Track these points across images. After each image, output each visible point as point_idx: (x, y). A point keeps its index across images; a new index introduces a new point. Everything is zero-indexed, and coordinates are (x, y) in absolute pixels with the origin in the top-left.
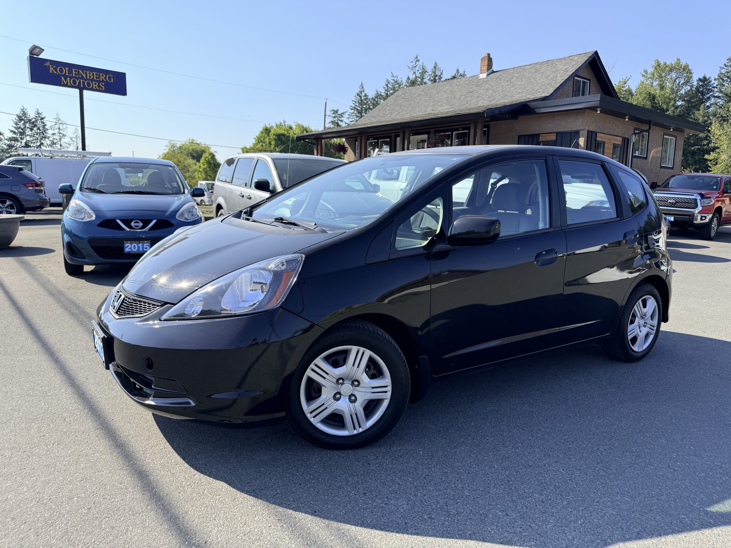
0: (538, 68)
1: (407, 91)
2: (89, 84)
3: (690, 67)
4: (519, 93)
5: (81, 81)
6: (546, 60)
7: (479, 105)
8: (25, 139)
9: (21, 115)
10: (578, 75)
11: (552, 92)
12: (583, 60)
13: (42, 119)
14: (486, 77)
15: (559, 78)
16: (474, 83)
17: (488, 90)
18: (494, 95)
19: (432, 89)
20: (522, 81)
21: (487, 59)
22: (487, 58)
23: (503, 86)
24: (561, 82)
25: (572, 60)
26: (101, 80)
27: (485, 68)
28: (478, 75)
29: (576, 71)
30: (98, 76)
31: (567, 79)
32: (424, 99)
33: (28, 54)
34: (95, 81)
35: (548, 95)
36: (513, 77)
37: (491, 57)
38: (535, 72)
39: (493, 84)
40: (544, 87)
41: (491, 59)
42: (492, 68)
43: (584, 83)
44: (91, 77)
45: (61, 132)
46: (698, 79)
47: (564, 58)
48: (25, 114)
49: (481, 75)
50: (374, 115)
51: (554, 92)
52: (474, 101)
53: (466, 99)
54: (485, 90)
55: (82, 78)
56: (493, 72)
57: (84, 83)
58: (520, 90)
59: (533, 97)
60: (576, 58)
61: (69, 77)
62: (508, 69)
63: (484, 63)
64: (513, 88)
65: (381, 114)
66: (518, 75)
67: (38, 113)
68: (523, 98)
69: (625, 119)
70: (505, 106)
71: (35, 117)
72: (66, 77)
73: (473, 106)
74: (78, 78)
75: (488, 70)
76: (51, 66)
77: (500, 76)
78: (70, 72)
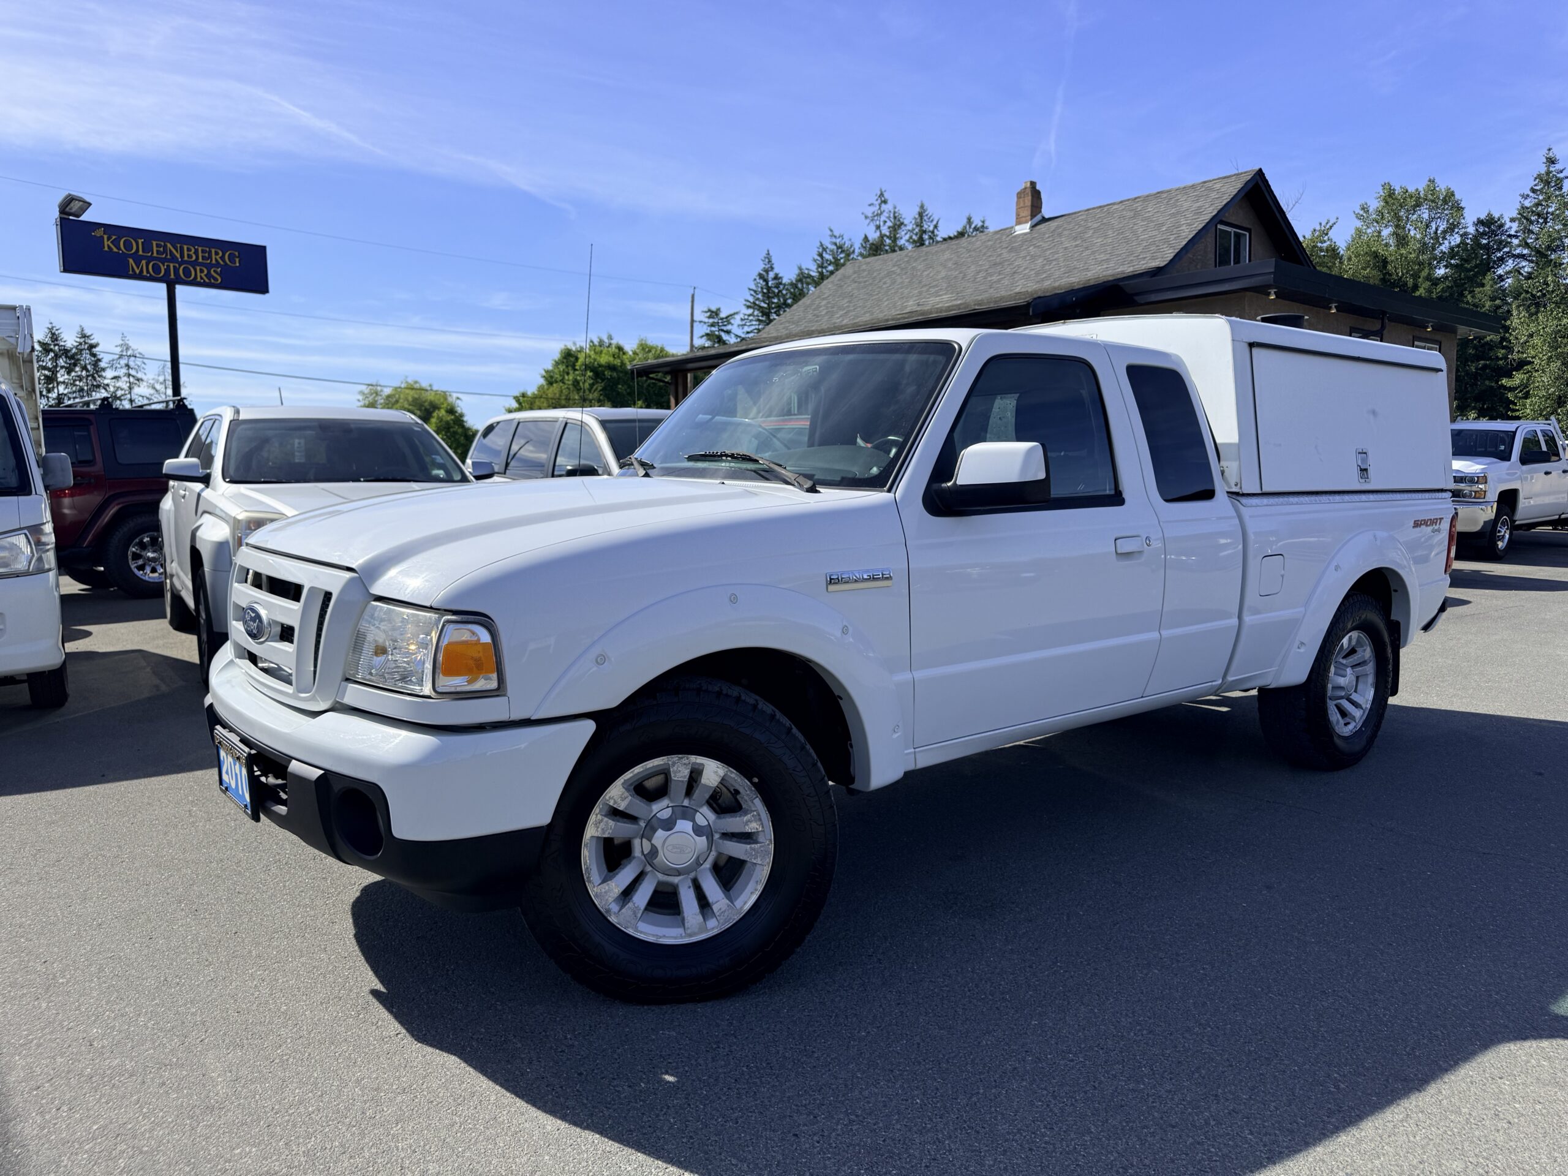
0: (1139, 208)
1: (864, 267)
2: (187, 273)
3: (1457, 197)
4: (1101, 262)
5: (171, 265)
6: (1155, 192)
7: (1017, 290)
8: (56, 390)
9: (48, 340)
10: (1224, 219)
11: (1170, 256)
12: (1232, 189)
13: (92, 347)
14: (1028, 231)
15: (1184, 227)
16: (1005, 245)
17: (1034, 258)
18: (1047, 267)
19: (916, 260)
20: (1106, 237)
21: (1030, 194)
22: (1029, 191)
23: (1066, 248)
24: (1190, 237)
25: (1210, 189)
26: (214, 262)
27: (1027, 212)
28: (1012, 227)
29: (1219, 212)
30: (207, 255)
31: (1200, 231)
32: (899, 280)
33: (56, 214)
34: (200, 264)
35: (1162, 264)
36: (1088, 228)
37: (1038, 188)
38: (1134, 217)
39: (1045, 245)
40: (1153, 248)
41: (1038, 193)
42: (1041, 212)
43: (1237, 236)
44: (192, 258)
45: (132, 372)
46: (1476, 220)
47: (1193, 187)
48: (56, 340)
49: (1017, 228)
50: (796, 318)
51: (1175, 256)
52: (1006, 282)
53: (989, 279)
54: (1028, 258)
55: (173, 259)
56: (1044, 220)
57: (176, 270)
58: (1102, 257)
59: (1131, 269)
60: (1218, 186)
61: (144, 257)
62: (1075, 213)
63: (1024, 201)
64: (1088, 252)
65: (810, 316)
66: (1096, 225)
67: (84, 336)
68: (1110, 272)
69: (1330, 308)
70: (1072, 292)
71: (78, 344)
72: (138, 260)
73: (1003, 293)
74: (163, 261)
75: (1033, 216)
76: (105, 237)
77: (1058, 227)
78: (147, 247)
